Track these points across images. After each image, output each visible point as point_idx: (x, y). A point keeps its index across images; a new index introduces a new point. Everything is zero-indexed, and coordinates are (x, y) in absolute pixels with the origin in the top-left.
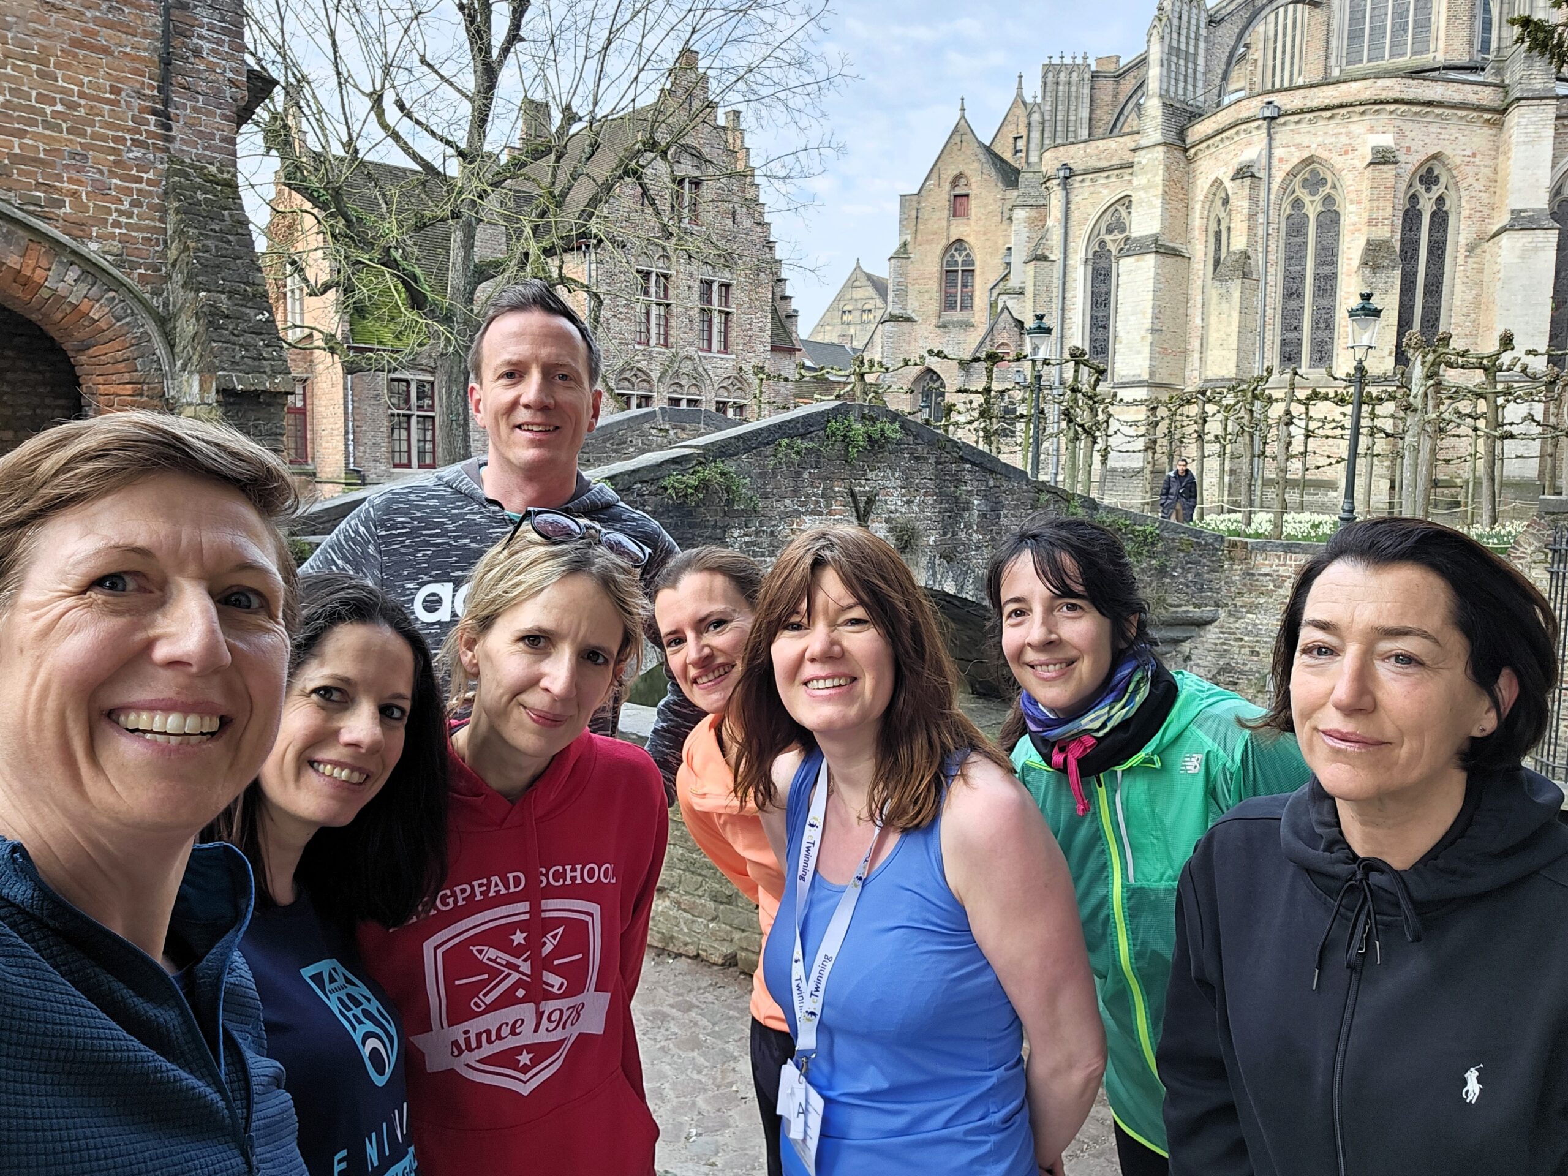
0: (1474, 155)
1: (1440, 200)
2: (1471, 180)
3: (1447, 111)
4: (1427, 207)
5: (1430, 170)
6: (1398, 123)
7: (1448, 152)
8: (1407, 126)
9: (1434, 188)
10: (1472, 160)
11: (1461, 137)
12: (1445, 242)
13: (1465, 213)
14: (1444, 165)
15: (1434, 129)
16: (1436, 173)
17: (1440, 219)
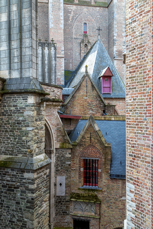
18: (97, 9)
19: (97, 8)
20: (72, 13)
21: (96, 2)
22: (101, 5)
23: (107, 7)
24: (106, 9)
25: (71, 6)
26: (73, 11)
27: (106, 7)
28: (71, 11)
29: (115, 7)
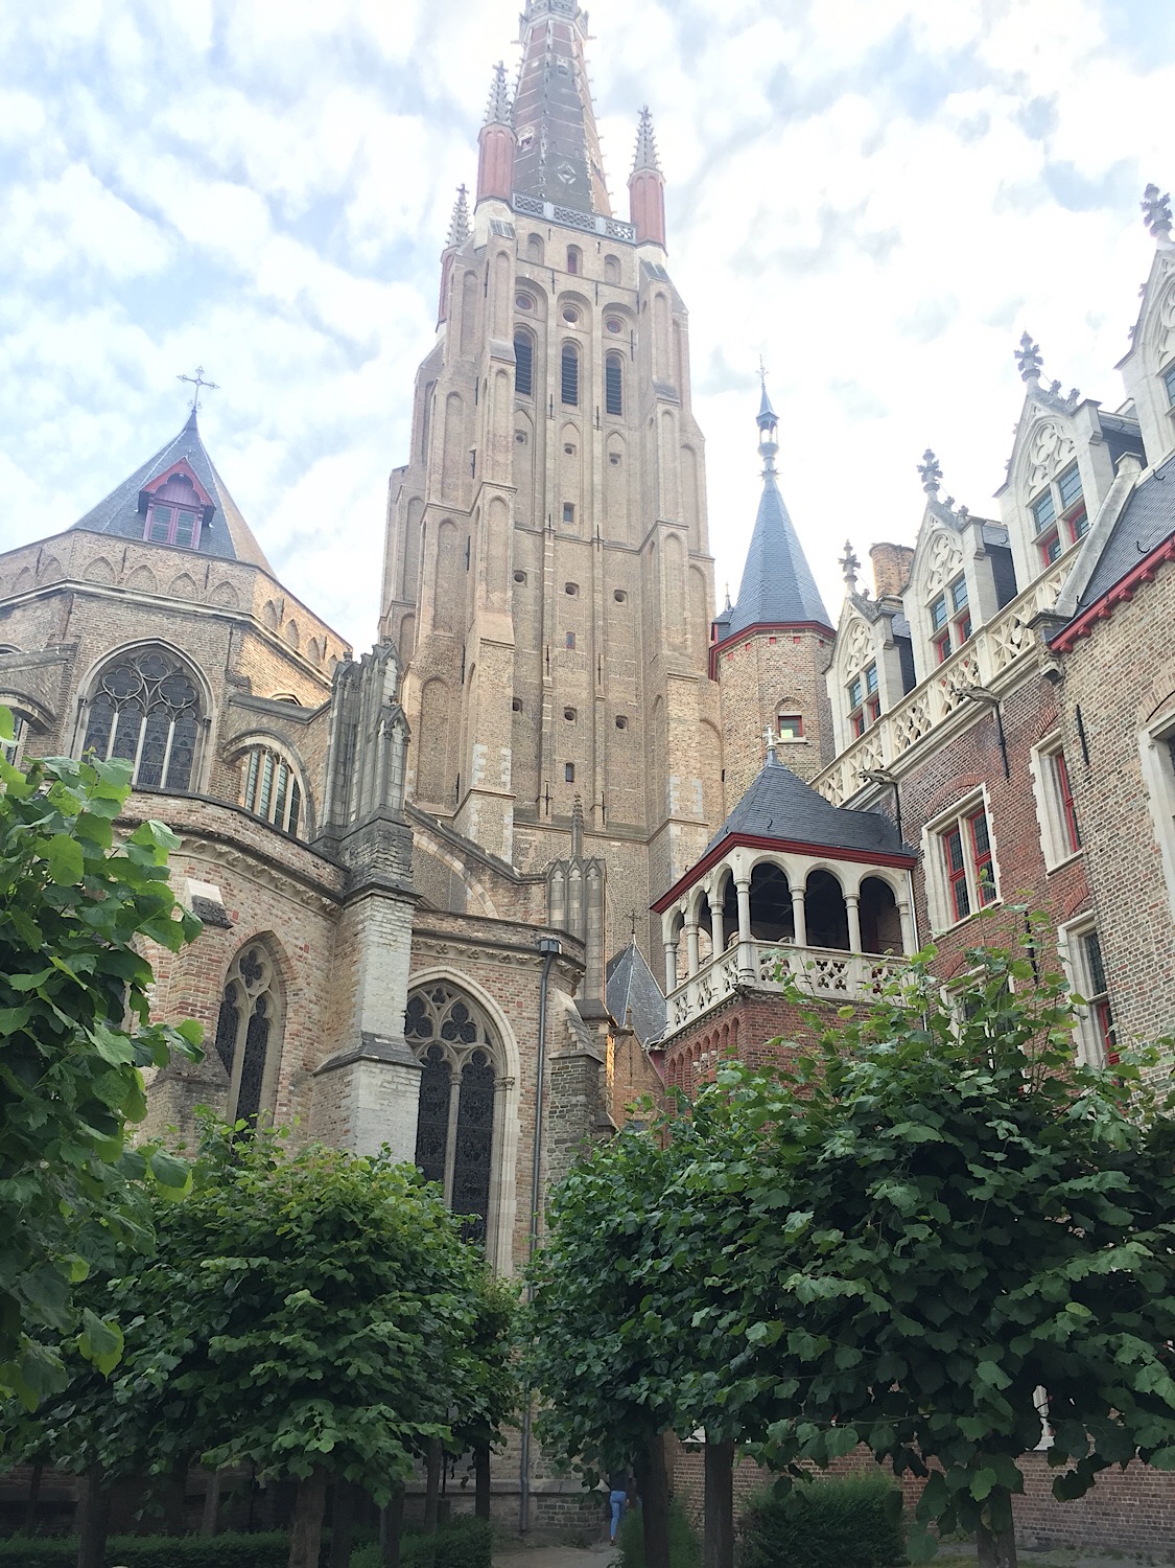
0: (306, 949)
1: (262, 1002)
2: (301, 982)
3: (285, 878)
4: (247, 1007)
5: (253, 955)
6: (226, 873)
7: (279, 935)
8: (236, 881)
9: (256, 983)
10: (305, 955)
11: (294, 920)
12: (262, 1066)
13: (291, 1028)
14: (272, 953)
15: (266, 896)
16: (259, 961)
17: (260, 1029)
18: (614, 846)
19: (613, 843)
20: (532, 852)
21: (608, 825)
22: (624, 833)
23: (648, 843)
24: (644, 847)
25: (529, 831)
26: (533, 847)
27: (641, 843)
28: (528, 846)
29: (675, 848)
